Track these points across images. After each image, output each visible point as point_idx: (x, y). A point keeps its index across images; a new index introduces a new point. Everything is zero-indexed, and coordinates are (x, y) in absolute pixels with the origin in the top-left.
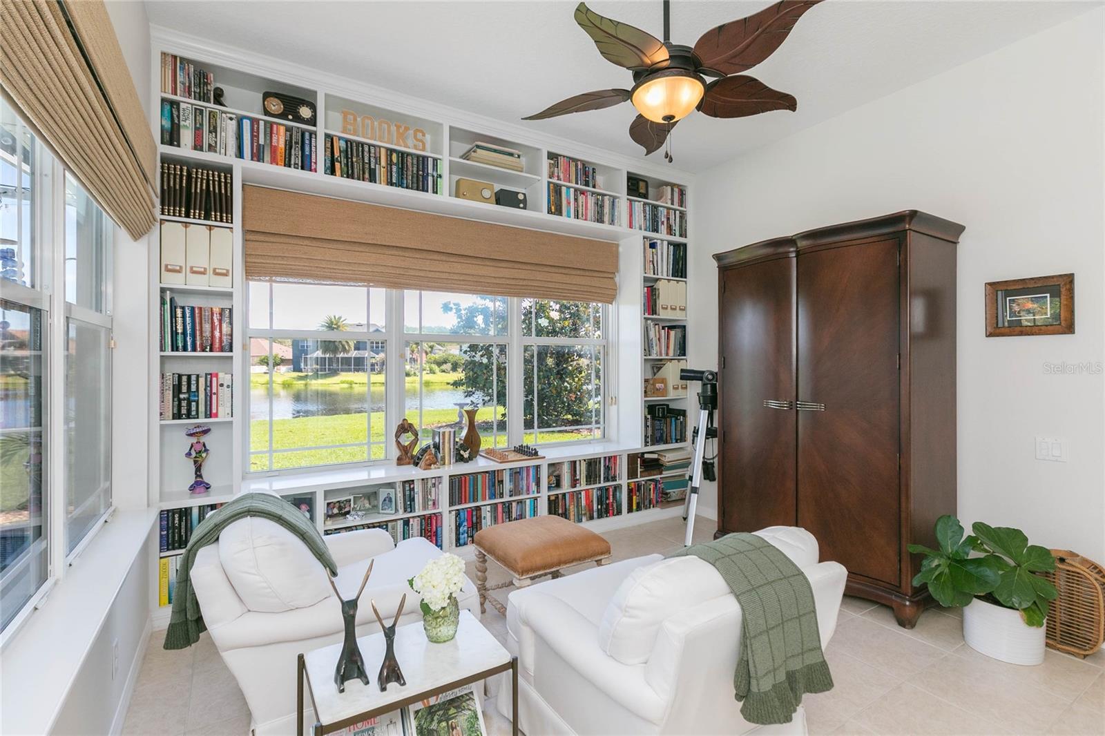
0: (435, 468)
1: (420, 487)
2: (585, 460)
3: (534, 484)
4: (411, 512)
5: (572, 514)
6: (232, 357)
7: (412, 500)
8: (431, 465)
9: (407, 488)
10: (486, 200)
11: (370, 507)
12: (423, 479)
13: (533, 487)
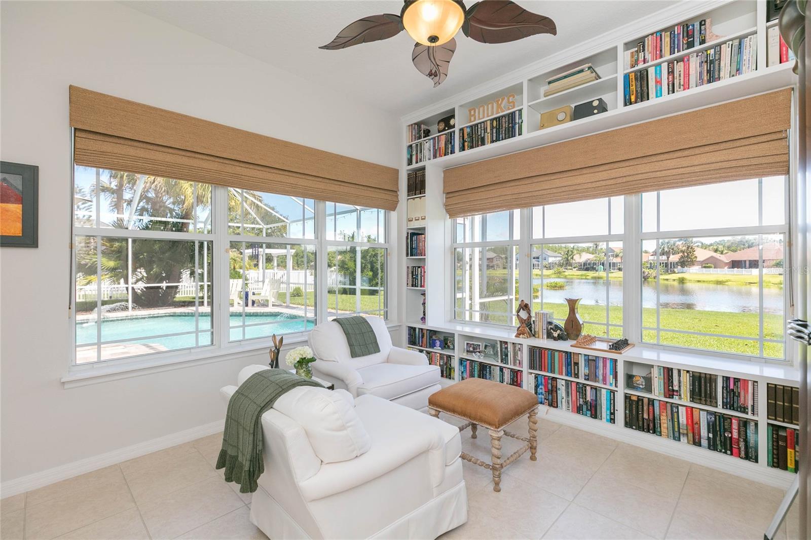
0: (523, 338)
1: (512, 348)
2: (688, 372)
3: (611, 376)
4: (505, 363)
5: (664, 426)
6: (425, 259)
7: (507, 355)
8: (520, 335)
9: (503, 347)
10: (561, 122)
11: (493, 354)
12: (513, 343)
13: (610, 378)
